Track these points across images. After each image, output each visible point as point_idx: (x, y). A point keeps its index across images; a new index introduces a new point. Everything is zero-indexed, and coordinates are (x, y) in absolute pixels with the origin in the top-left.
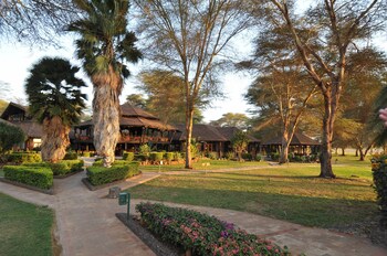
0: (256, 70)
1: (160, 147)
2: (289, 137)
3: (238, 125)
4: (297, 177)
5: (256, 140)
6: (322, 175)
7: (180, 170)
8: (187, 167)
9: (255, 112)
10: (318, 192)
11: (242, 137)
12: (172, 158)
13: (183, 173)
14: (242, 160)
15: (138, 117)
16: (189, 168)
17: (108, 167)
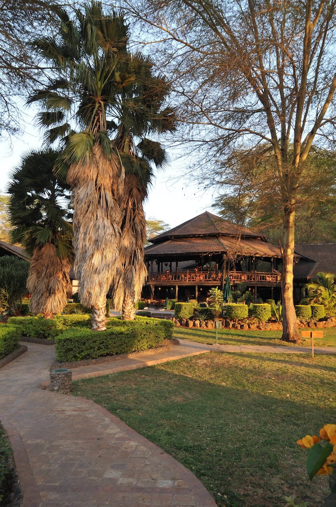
15: (219, 236)
16: (290, 339)
17: (98, 330)
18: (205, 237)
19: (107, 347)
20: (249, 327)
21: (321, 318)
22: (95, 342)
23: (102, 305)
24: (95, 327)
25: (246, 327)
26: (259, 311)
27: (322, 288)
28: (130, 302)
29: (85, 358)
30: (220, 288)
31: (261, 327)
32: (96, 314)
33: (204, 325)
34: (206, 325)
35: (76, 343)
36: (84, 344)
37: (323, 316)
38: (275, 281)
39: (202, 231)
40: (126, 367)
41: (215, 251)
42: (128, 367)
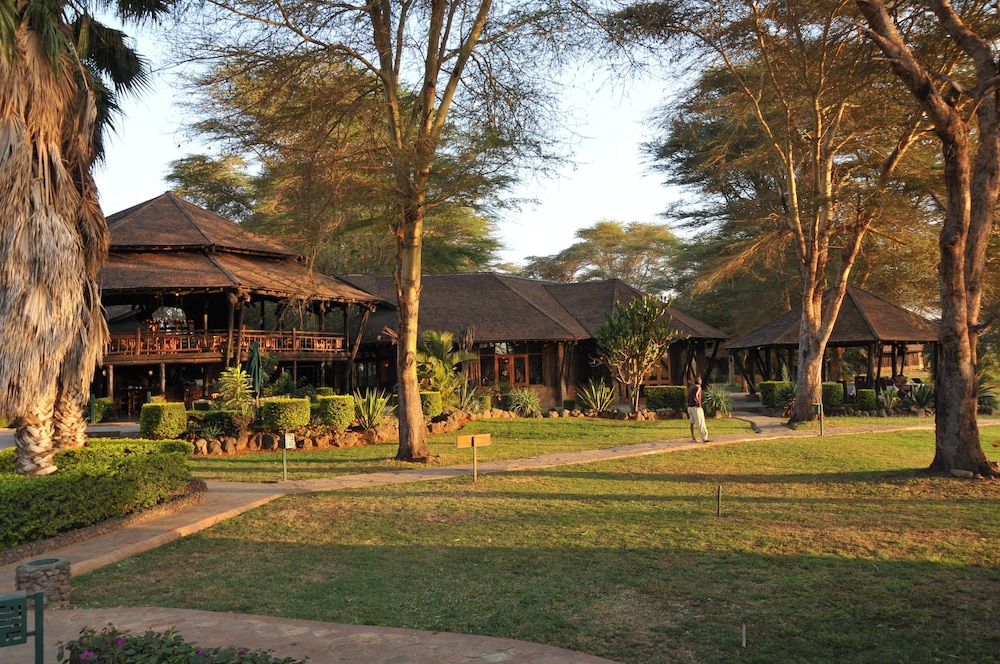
0: (690, 39)
1: (309, 375)
2: (825, 315)
3: (644, 269)
4: (841, 478)
5: (705, 331)
6: (940, 467)
7: (375, 467)
8: (406, 453)
9: (701, 217)
10: (907, 539)
11: (644, 323)
12: (348, 418)
13: (381, 479)
14: (645, 414)
15: (211, 250)
16: (414, 457)
17: (38, 473)
18: (175, 251)
19: (75, 510)
20: (315, 444)
21: (436, 415)
22: (51, 499)
23: (45, 415)
24: (29, 466)
25: (308, 443)
26: (332, 409)
27: (432, 360)
28: (73, 407)
29: (28, 538)
30: (246, 366)
31: (338, 442)
32: (30, 435)
33: (217, 447)
34: (224, 448)
35: (11, 505)
36: (27, 506)
37: (438, 412)
38: (330, 350)
39: (169, 241)
40: (140, 543)
41: (210, 285)
42: (144, 545)
